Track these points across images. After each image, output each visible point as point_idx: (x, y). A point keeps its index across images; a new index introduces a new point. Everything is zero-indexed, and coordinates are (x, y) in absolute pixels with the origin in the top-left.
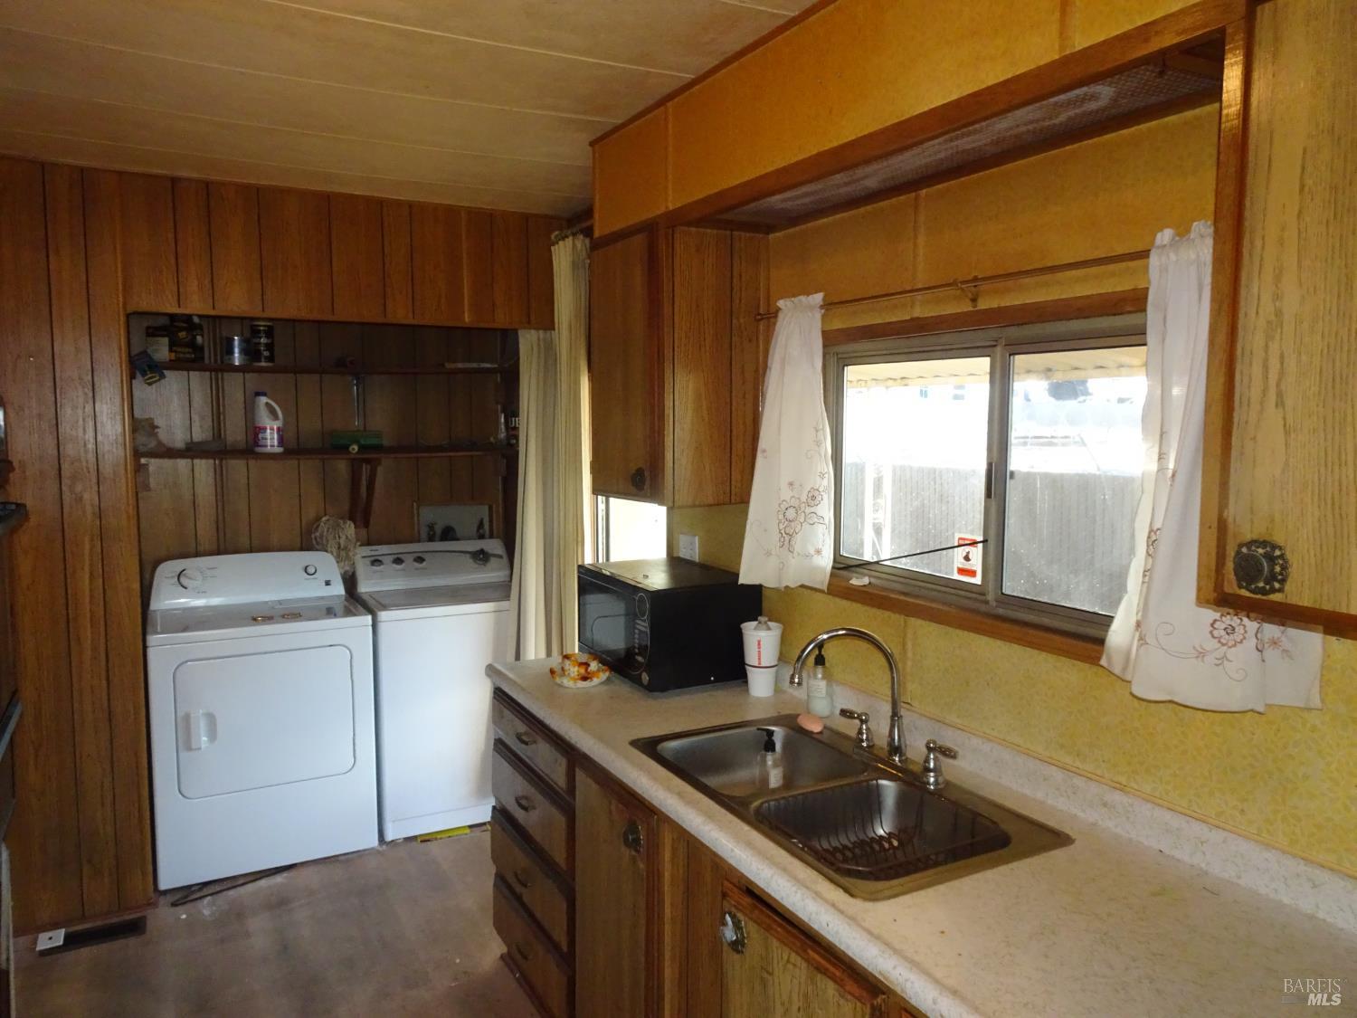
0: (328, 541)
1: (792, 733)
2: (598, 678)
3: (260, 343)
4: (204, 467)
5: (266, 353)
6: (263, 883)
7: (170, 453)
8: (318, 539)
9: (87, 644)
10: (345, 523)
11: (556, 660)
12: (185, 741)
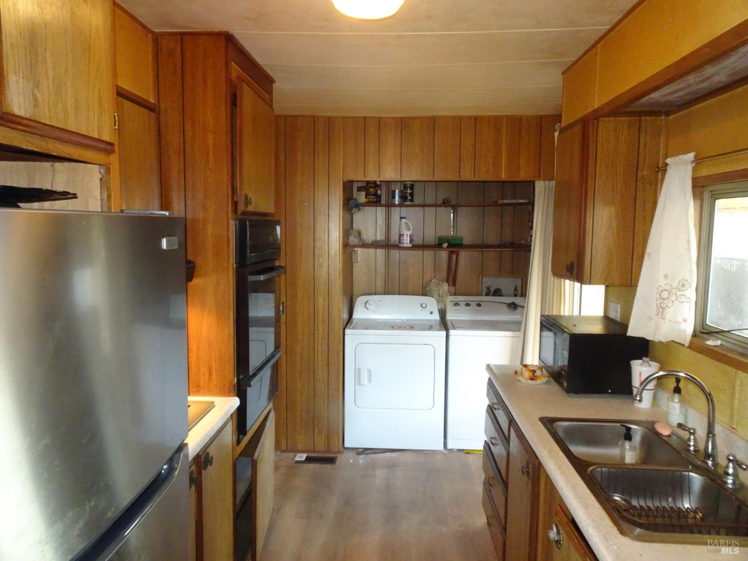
0: (434, 292)
1: (647, 430)
2: (540, 380)
3: (407, 193)
4: (380, 253)
5: (409, 198)
6: (388, 454)
7: (364, 245)
8: (430, 291)
9: (321, 329)
10: (443, 283)
11: (519, 367)
12: (358, 381)
